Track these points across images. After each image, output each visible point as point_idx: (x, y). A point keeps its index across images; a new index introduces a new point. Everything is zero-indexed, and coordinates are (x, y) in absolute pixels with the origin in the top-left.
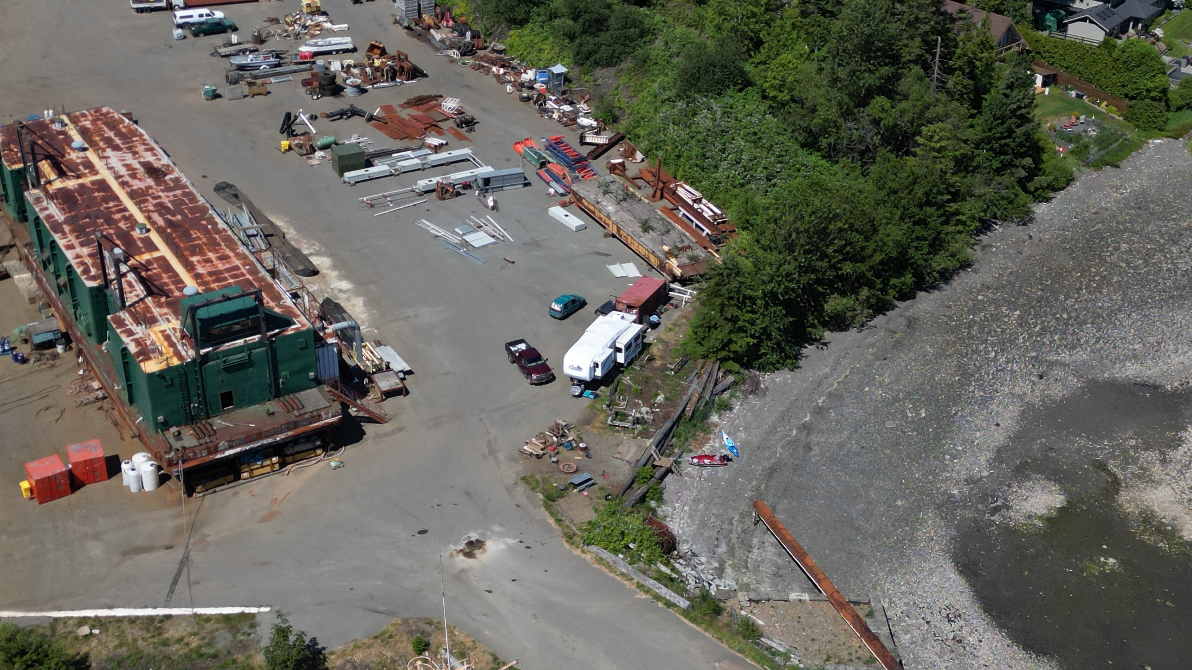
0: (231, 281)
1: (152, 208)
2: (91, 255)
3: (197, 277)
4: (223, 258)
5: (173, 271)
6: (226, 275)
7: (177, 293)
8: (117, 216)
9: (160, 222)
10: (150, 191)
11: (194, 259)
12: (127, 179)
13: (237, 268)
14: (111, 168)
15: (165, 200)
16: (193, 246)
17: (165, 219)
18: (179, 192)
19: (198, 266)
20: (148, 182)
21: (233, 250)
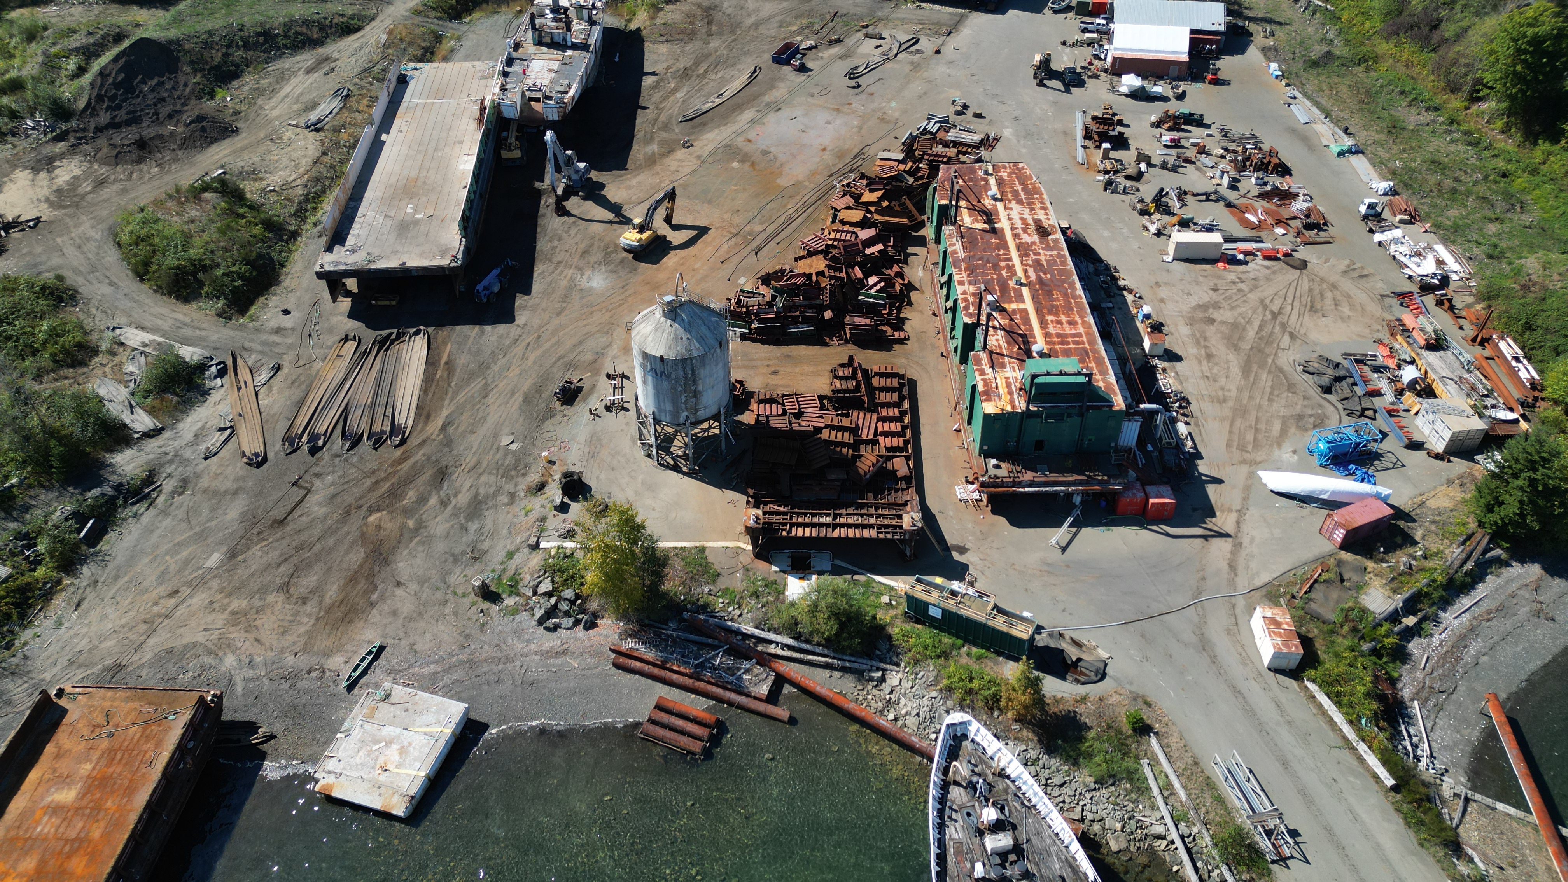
0: (1072, 346)
1: (1030, 263)
2: (974, 294)
3: (1047, 335)
4: (1073, 323)
5: (1031, 326)
6: (1070, 339)
8: (1003, 264)
9: (1034, 278)
10: (1034, 247)
11: (1050, 318)
12: (1020, 231)
13: (1079, 335)
14: (1010, 219)
15: (1043, 258)
16: (1053, 306)
17: (1038, 277)
18: (1055, 253)
19: (1051, 326)
20: (1036, 238)
21: (1082, 317)
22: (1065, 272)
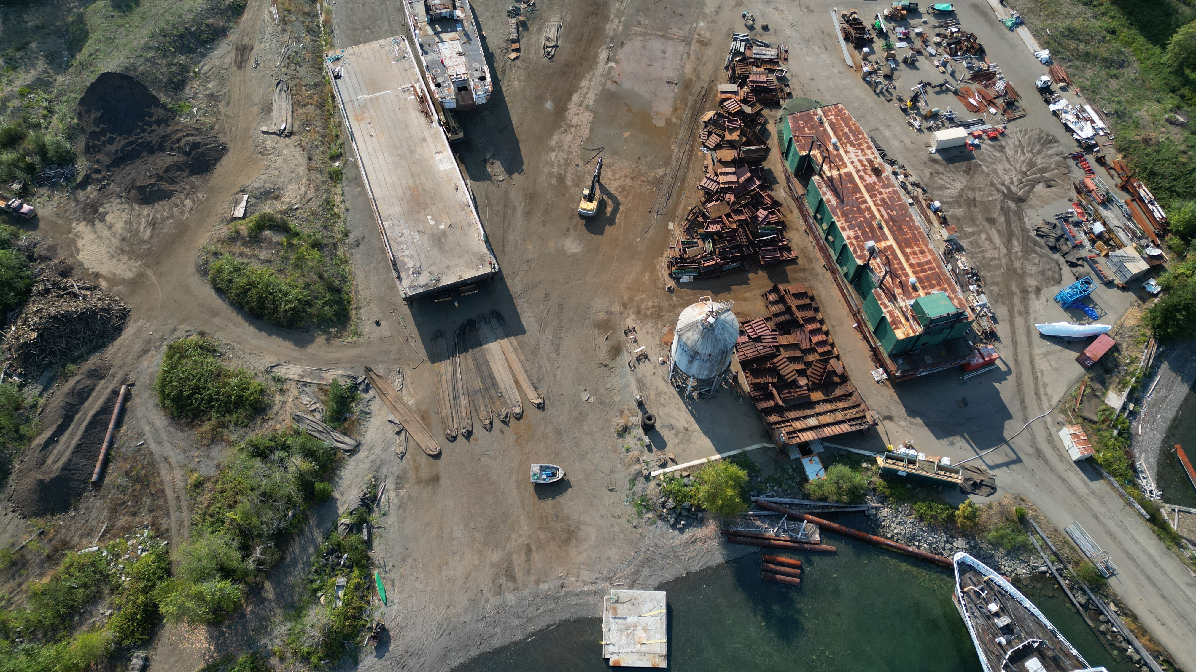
0: (929, 272)
2: (855, 238)
3: (911, 265)
4: (922, 252)
5: (899, 260)
6: (926, 267)
7: (904, 278)
8: (863, 206)
9: (886, 216)
10: (876, 187)
11: (908, 250)
12: (862, 173)
13: (931, 262)
14: (852, 163)
15: (885, 196)
16: (906, 239)
17: (888, 213)
18: (890, 190)
19: (911, 257)
20: (874, 179)
21: (926, 246)
22: (903, 207)
